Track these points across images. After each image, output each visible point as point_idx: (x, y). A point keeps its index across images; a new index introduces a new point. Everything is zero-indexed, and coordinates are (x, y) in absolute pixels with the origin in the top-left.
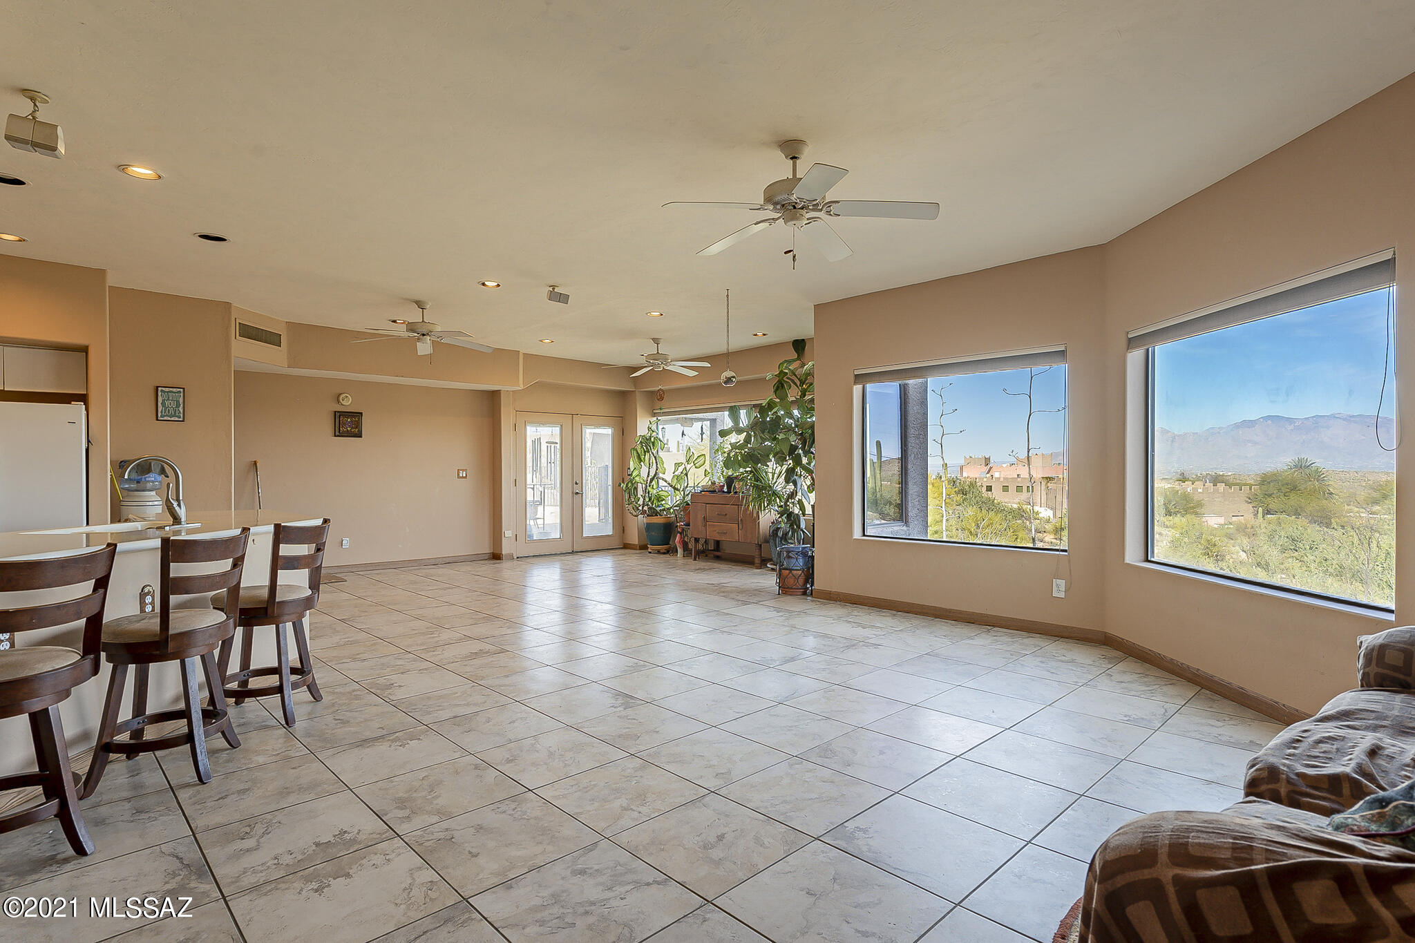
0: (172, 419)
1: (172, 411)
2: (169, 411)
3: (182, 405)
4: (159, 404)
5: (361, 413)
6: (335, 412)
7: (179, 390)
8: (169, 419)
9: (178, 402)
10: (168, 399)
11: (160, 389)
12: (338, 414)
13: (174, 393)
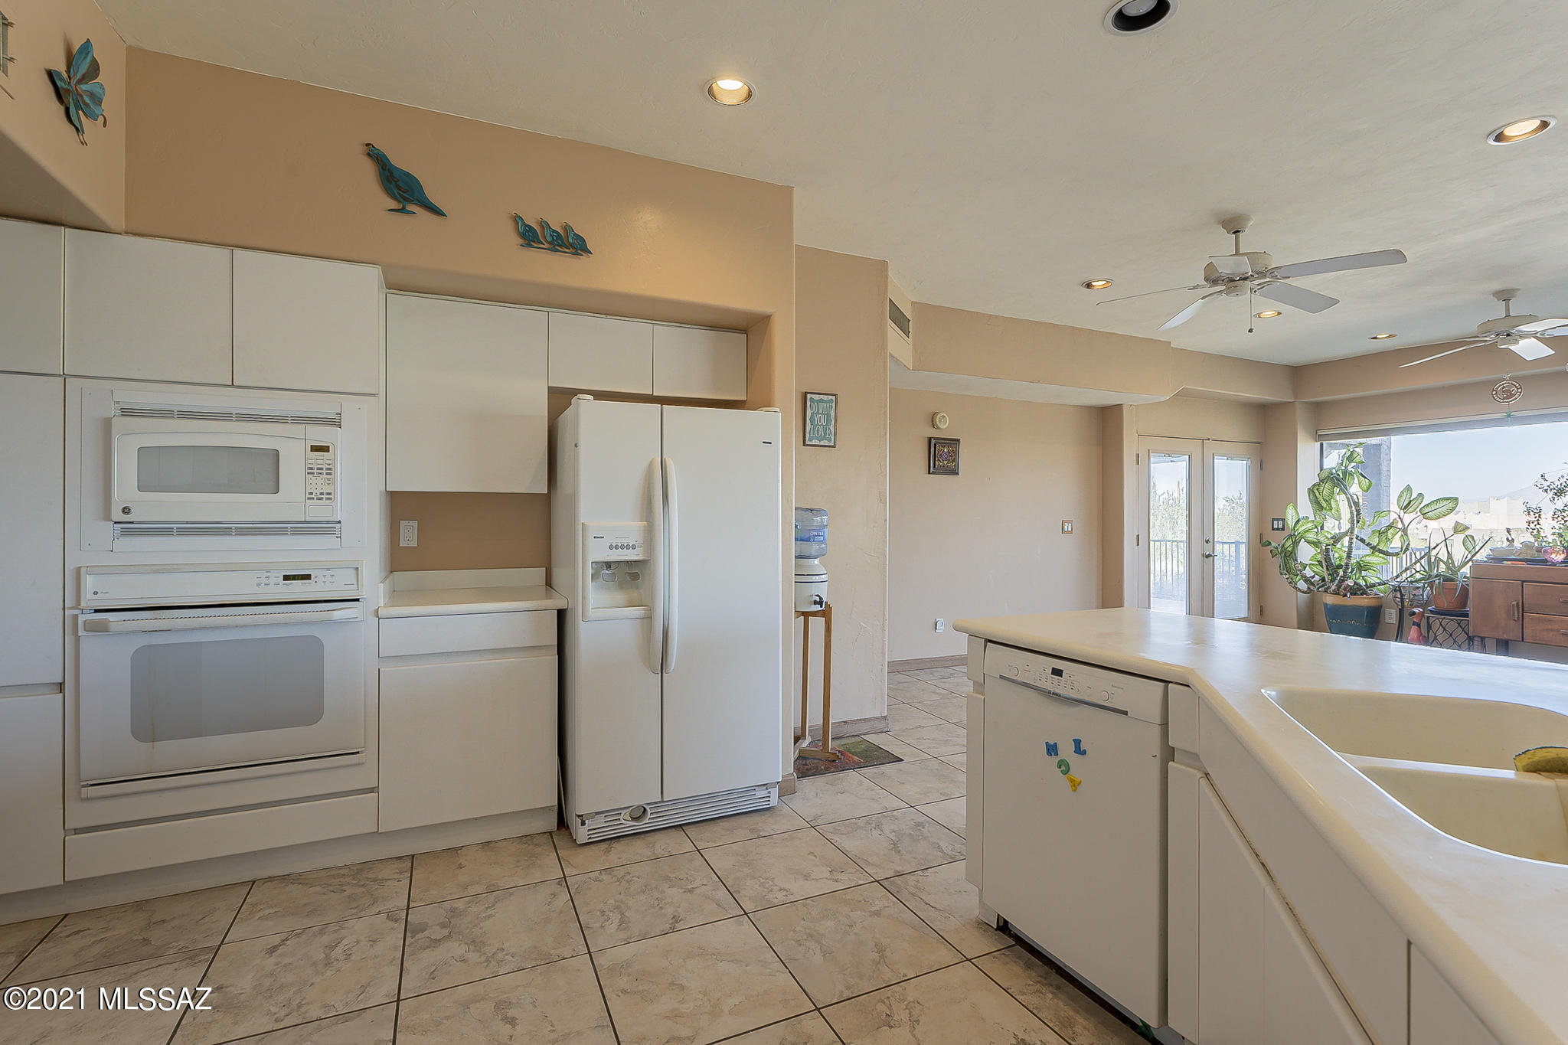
0: (822, 443)
1: (822, 432)
2: (818, 430)
3: (833, 422)
4: (808, 421)
5: (958, 440)
6: (930, 439)
7: (830, 397)
8: (818, 443)
9: (829, 415)
10: (818, 413)
11: (809, 396)
12: (933, 441)
13: (826, 402)
